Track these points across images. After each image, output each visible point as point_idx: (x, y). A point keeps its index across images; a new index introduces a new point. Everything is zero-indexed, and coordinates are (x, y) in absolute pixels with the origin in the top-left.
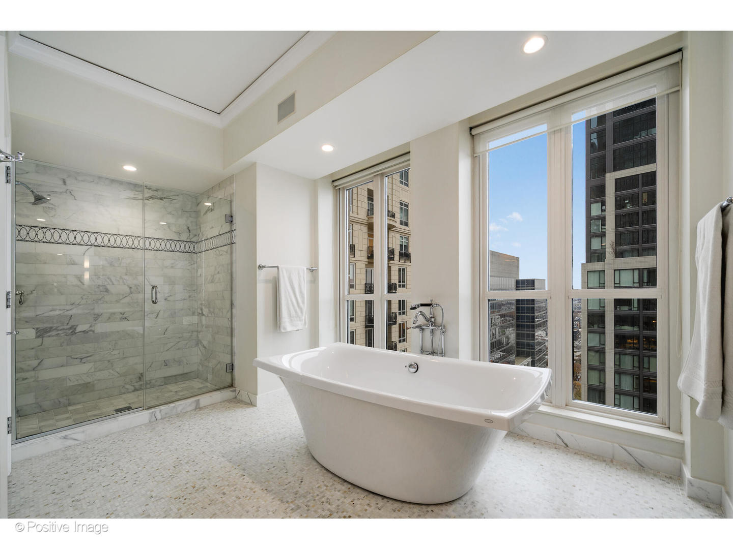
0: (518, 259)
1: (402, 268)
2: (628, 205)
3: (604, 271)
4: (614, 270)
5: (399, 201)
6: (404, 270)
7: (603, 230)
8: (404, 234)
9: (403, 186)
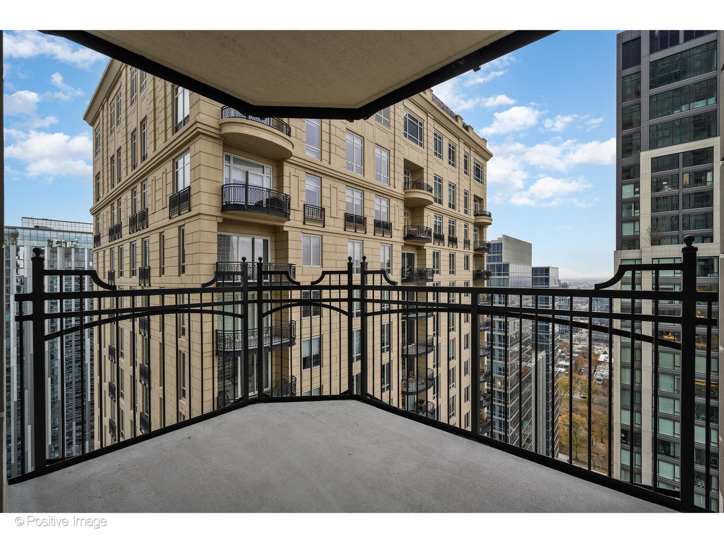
0: (530, 245)
1: (436, 251)
2: (666, 187)
3: (641, 259)
4: (653, 259)
5: (434, 175)
6: (437, 253)
7: (636, 215)
8: (438, 213)
9: (437, 158)
